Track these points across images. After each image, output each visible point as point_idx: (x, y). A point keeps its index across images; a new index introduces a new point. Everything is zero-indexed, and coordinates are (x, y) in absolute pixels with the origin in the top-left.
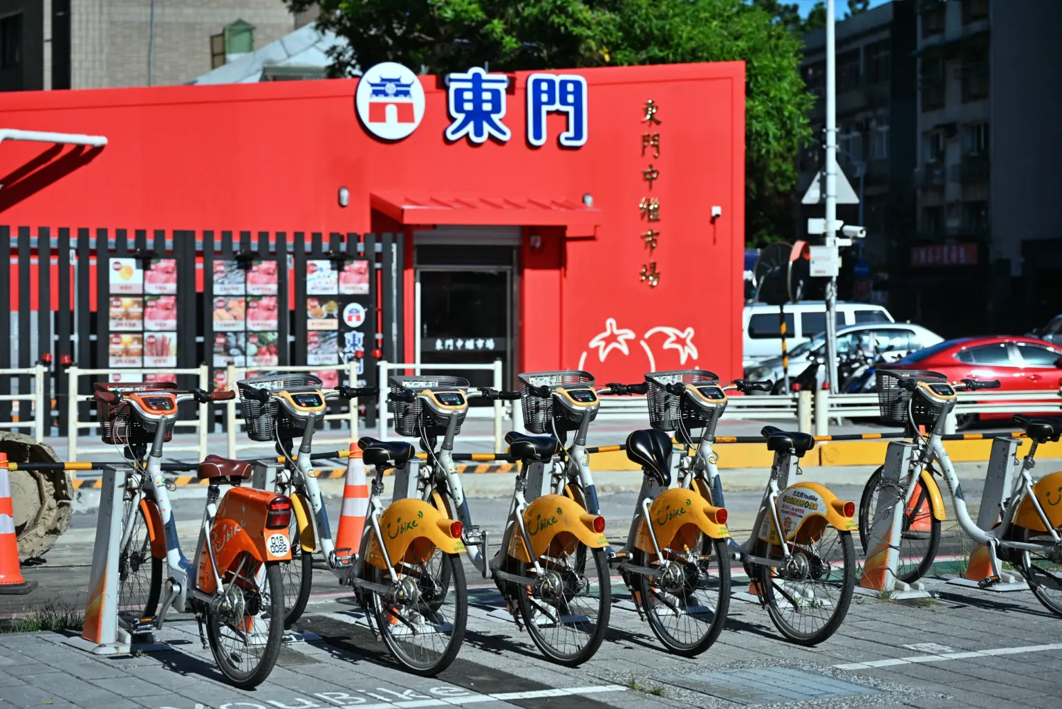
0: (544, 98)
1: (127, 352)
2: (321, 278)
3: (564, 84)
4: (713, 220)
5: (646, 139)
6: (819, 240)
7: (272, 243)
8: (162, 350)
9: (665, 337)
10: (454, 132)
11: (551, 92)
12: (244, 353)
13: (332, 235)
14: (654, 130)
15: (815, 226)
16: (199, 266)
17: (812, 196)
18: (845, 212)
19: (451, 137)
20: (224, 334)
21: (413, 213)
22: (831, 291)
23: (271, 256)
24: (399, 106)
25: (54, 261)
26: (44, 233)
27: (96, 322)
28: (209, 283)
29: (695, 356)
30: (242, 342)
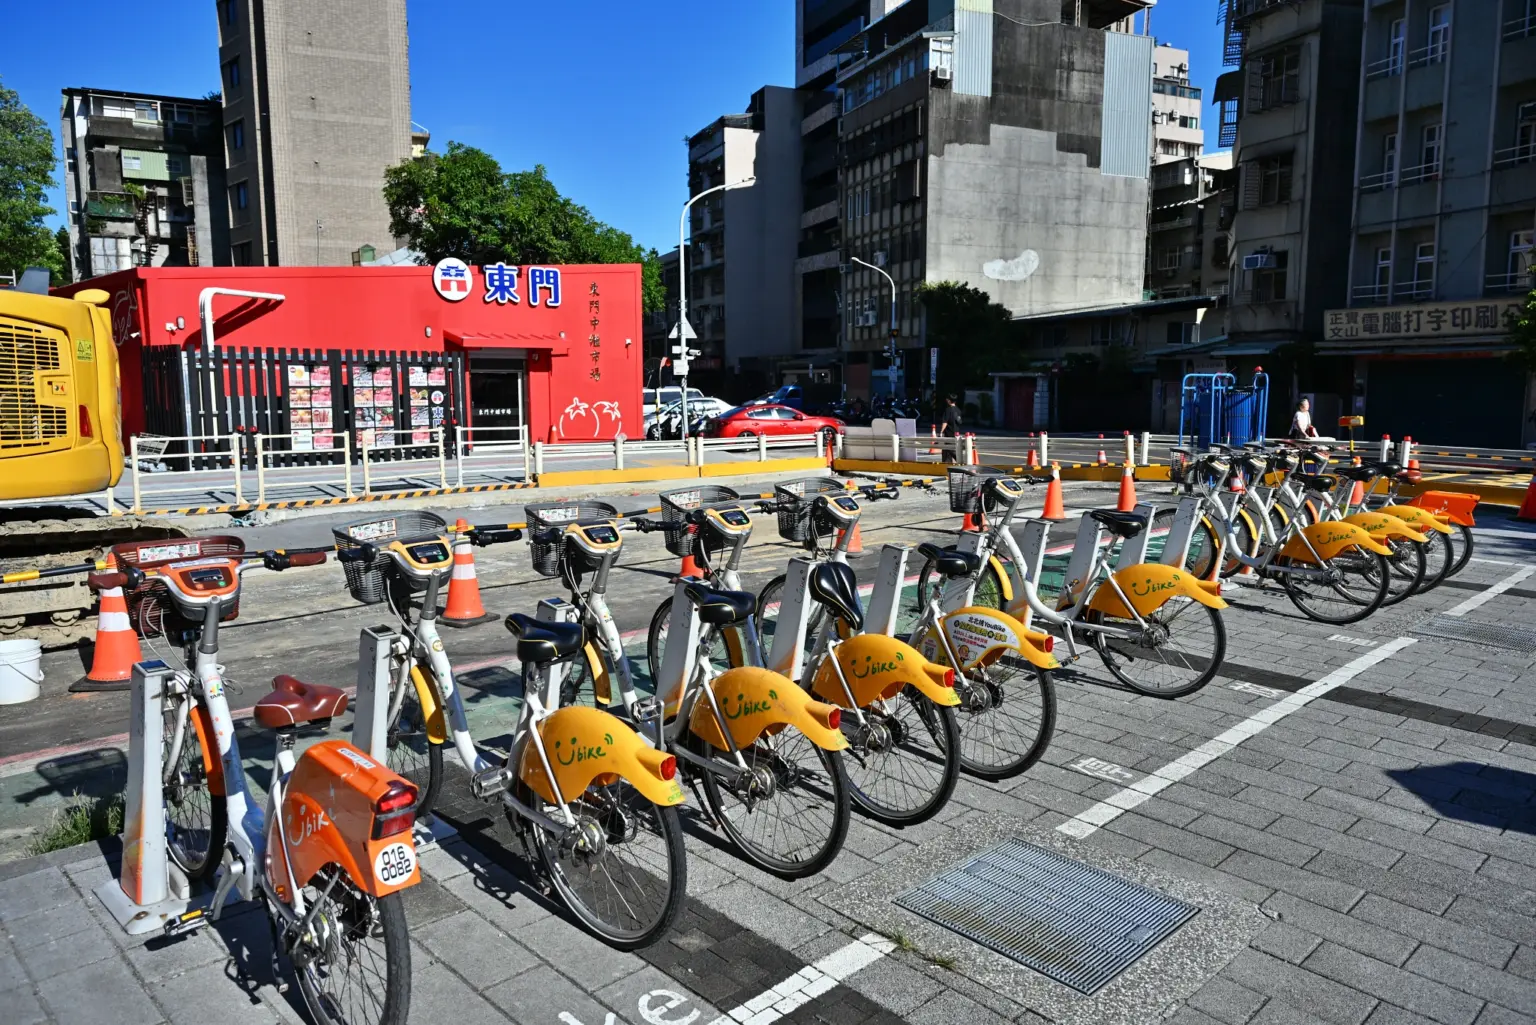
0: (538, 280)
1: (302, 420)
2: (418, 377)
3: (548, 272)
4: (627, 346)
5: (592, 303)
6: (678, 357)
7: (388, 357)
8: (324, 419)
9: (603, 407)
10: (489, 297)
11: (541, 276)
12: (374, 420)
13: (423, 353)
14: (595, 299)
15: (676, 350)
16: (344, 370)
17: (674, 334)
18: (689, 342)
19: (488, 300)
20: (361, 409)
21: (469, 341)
22: (684, 382)
23: (387, 365)
24: (458, 282)
25: (252, 367)
26: (244, 351)
27: (281, 402)
28: (350, 379)
29: (619, 416)
30: (372, 413)
